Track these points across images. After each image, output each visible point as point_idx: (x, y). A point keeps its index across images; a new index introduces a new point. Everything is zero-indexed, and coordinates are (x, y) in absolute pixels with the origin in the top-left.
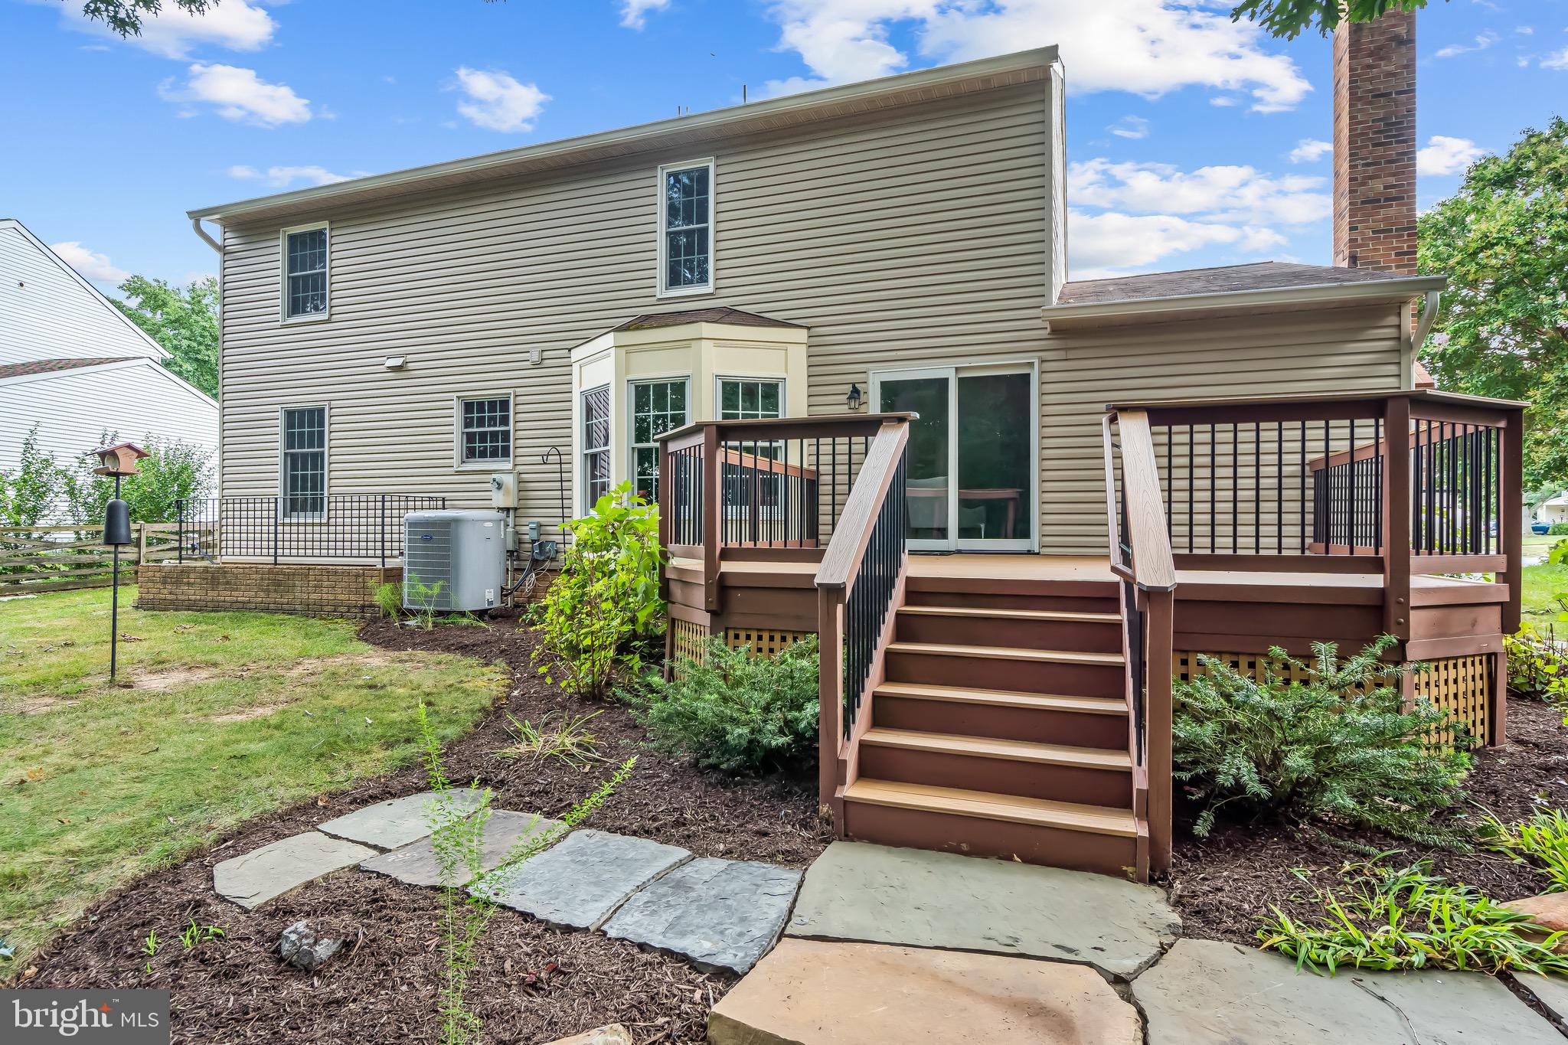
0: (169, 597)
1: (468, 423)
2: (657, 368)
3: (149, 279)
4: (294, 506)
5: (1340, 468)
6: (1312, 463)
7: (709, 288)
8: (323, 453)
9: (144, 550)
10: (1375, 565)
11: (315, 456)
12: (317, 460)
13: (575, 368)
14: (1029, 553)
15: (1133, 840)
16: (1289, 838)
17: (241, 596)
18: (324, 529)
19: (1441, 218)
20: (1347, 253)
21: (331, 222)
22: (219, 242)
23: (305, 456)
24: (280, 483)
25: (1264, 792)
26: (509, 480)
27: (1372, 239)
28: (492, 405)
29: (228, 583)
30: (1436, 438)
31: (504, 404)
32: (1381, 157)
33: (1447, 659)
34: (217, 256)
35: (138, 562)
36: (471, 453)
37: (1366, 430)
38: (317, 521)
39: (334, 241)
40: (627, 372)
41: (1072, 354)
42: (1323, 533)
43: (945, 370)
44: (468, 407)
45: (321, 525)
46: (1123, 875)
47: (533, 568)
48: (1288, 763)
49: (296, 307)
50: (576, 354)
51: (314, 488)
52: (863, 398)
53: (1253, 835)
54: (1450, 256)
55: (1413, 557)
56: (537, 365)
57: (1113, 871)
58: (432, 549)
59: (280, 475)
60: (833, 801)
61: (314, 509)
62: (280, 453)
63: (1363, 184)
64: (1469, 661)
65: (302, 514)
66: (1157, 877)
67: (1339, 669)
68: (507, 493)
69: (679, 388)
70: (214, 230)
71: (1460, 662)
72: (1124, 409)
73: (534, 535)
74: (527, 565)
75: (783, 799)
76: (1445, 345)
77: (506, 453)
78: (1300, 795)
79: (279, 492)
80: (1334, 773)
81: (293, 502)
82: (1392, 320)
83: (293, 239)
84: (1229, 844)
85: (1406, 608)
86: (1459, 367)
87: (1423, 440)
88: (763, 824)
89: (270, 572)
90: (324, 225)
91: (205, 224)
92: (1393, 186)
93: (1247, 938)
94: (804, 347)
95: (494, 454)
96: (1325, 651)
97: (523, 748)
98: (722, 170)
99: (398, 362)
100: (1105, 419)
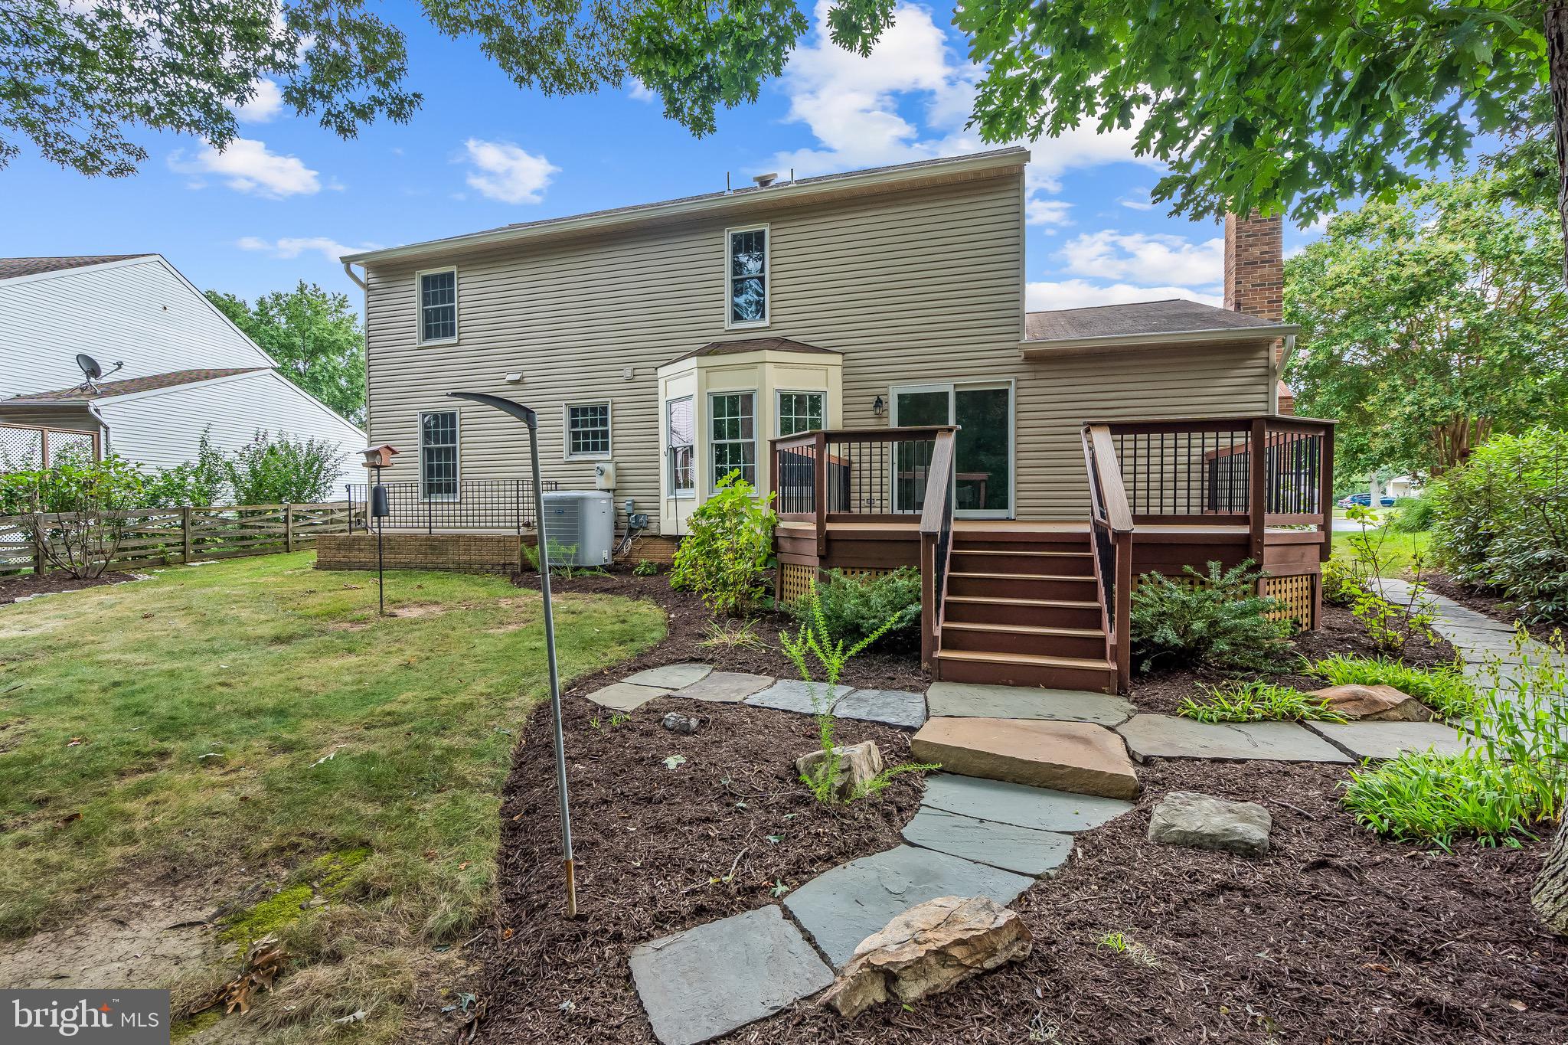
0: (342, 559)
1: (574, 424)
2: (730, 384)
3: (220, 294)
4: (431, 489)
5: (1225, 457)
6: (1208, 454)
7: (766, 323)
8: (454, 449)
9: (291, 525)
10: (1244, 520)
11: (447, 450)
12: (451, 453)
13: (661, 383)
14: (1008, 519)
15: (1108, 672)
16: (1194, 672)
17: (403, 558)
18: (457, 506)
19: (1306, 259)
20: (1233, 300)
21: (458, 267)
22: (363, 280)
23: (439, 449)
24: (419, 471)
25: (1181, 643)
26: (609, 468)
27: (1251, 290)
28: (594, 410)
29: (392, 548)
30: (1281, 441)
31: (604, 409)
32: (1259, 230)
33: (1286, 577)
34: (362, 292)
35: (286, 535)
36: (576, 448)
37: (1240, 439)
38: (451, 500)
39: (461, 281)
40: (707, 387)
41: (1039, 376)
42: (1214, 504)
43: (947, 387)
44: (574, 412)
45: (454, 503)
46: (1103, 692)
47: (629, 535)
48: (1194, 627)
49: (428, 334)
50: (661, 372)
51: (447, 474)
52: (885, 406)
53: (1173, 673)
54: (1313, 291)
55: (1266, 515)
56: (629, 380)
57: (1097, 689)
58: (564, 520)
59: (419, 465)
60: (931, 660)
61: (448, 491)
62: (419, 447)
63: (1246, 250)
64: (1299, 579)
65: (439, 495)
66: (1122, 691)
67: (1222, 577)
68: (608, 477)
69: (748, 398)
70: (359, 271)
71: (1294, 579)
72: (1094, 425)
73: (630, 510)
74: (625, 532)
75: (896, 663)
76: (1308, 359)
77: (605, 447)
78: (1199, 649)
79: (419, 478)
80: (1217, 635)
81: (431, 486)
82: (1263, 354)
83: (426, 280)
84: (1160, 677)
85: (1261, 546)
86: (1319, 377)
87: (1274, 443)
88: (891, 675)
89: (427, 539)
90: (454, 269)
91: (354, 267)
92: (1267, 253)
93: (1172, 712)
94: (839, 369)
95: (595, 447)
96: (1214, 566)
97: (716, 641)
98: (775, 233)
99: (517, 377)
100: (1082, 430)
